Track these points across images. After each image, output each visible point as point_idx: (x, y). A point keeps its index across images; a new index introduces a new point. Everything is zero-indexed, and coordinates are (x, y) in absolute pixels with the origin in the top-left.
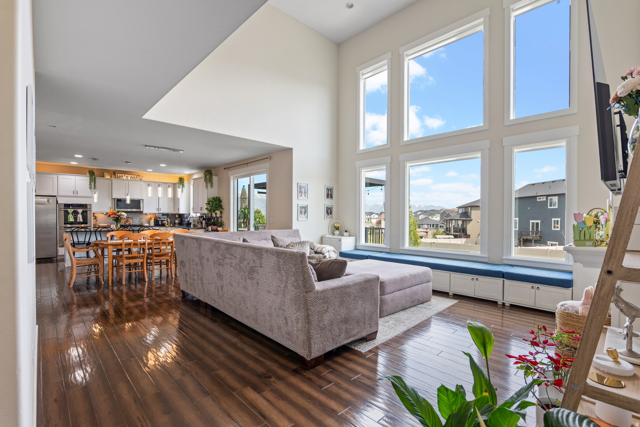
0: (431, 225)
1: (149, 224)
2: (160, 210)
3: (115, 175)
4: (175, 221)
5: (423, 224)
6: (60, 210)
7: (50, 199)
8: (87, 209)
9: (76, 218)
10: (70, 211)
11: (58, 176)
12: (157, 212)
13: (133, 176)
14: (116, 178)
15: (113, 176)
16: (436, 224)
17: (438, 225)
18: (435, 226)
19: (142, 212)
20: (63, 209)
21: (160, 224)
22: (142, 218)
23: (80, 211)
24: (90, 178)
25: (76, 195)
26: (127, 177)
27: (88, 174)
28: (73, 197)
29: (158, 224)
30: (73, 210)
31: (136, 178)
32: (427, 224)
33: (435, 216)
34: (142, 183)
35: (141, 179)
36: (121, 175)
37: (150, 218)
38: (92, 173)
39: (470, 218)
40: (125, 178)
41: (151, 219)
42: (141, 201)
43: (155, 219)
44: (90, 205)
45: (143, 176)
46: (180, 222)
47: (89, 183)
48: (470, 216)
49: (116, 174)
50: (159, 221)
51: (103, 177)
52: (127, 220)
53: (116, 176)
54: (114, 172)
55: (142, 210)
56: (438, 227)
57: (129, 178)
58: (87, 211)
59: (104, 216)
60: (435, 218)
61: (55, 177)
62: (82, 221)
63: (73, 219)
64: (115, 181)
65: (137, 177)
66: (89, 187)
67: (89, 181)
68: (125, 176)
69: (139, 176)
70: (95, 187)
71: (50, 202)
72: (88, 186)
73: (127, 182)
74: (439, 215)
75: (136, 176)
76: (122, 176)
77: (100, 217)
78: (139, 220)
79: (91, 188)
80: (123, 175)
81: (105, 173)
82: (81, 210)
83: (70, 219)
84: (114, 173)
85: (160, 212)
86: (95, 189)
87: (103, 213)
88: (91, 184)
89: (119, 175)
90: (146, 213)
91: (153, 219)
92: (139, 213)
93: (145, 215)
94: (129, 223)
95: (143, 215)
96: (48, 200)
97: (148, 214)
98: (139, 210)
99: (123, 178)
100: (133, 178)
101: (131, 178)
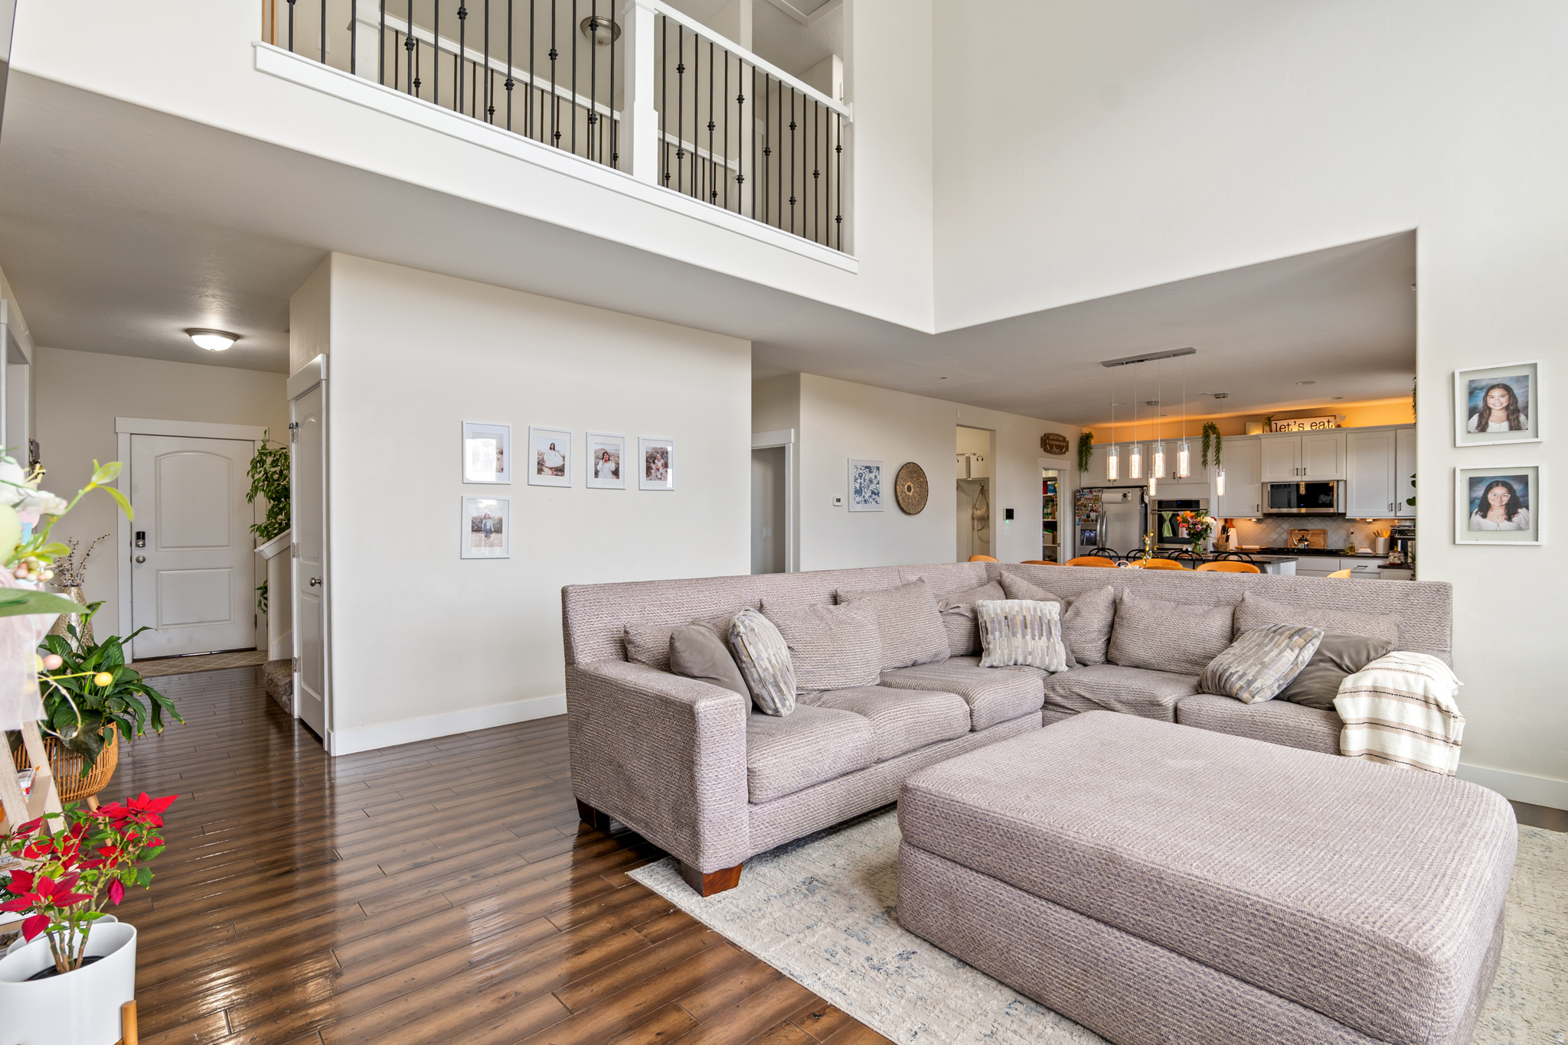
2: (1398, 508)
7: (1129, 493)
9: (1175, 532)
10: (1167, 515)
12: (1392, 515)
13: (1317, 420)
14: (1271, 431)
15: (1267, 428)
19: (1344, 514)
20: (1154, 512)
22: (1352, 533)
24: (1204, 442)
25: (1178, 482)
26: (1301, 425)
27: (1199, 434)
28: (1173, 485)
30: (1172, 512)
31: (1326, 424)
34: (1344, 435)
35: (1339, 426)
37: (1375, 531)
38: (1209, 431)
40: (1295, 428)
42: (1338, 486)
45: (1345, 416)
47: (1201, 453)
51: (1244, 433)
52: (1303, 537)
53: (1274, 426)
54: (1267, 418)
55: (1341, 510)
57: (1307, 427)
59: (1253, 525)
63: (1169, 534)
64: (1269, 440)
65: (1329, 422)
66: (1202, 461)
67: (1202, 449)
68: (1297, 424)
69: (1335, 416)
70: (1215, 459)
71: (1128, 500)
73: (1300, 439)
75: (1325, 420)
76: (1288, 425)
78: (1344, 537)
80: (1291, 422)
81: (1248, 423)
83: (1165, 532)
84: (1269, 420)
85: (1400, 514)
86: (1216, 463)
88: (1205, 455)
89: (1280, 423)
90: (1357, 518)
91: (1387, 535)
92: (1334, 518)
93: (1354, 524)
94: (1306, 543)
95: (1348, 525)
96: (1125, 496)
97: (1364, 520)
98: (1331, 510)
99: (1289, 430)
100: (1319, 426)
101: (1311, 426)
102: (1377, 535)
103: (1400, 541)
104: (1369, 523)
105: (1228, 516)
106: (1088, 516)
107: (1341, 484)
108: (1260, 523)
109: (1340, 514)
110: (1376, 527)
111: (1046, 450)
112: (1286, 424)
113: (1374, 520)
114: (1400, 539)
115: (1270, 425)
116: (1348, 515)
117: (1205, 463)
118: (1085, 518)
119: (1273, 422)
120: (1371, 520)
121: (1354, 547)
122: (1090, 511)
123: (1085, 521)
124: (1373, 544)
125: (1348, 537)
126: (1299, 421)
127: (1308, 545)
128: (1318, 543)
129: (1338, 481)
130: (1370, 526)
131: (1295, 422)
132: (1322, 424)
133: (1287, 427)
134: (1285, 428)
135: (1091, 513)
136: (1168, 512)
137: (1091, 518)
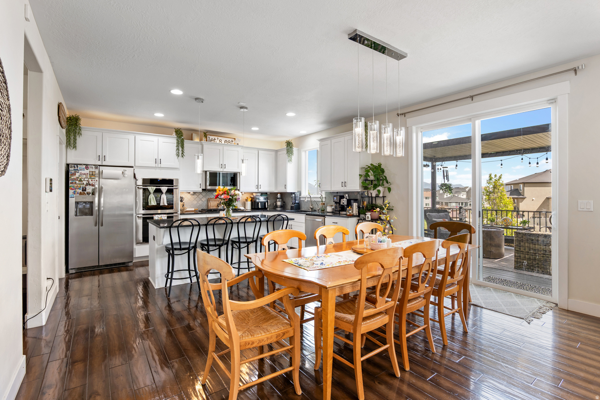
0: (459, 203)
1: (245, 208)
2: (259, 187)
3: (206, 137)
4: (276, 204)
5: (451, 202)
6: (138, 188)
8: (173, 187)
10: (151, 189)
11: (135, 137)
12: (256, 191)
13: (228, 139)
14: (207, 141)
15: (204, 139)
16: (465, 203)
17: (467, 203)
18: (464, 204)
20: (142, 187)
21: (260, 207)
23: (164, 189)
24: (177, 140)
25: (159, 166)
26: (220, 141)
27: (174, 134)
28: (155, 168)
29: (256, 207)
30: (155, 188)
31: (231, 142)
32: (456, 202)
33: (461, 194)
34: (239, 149)
35: (238, 144)
36: (213, 137)
37: (246, 198)
38: (179, 133)
39: (522, 196)
40: (218, 142)
41: (247, 200)
42: (238, 174)
43: (251, 201)
44: (177, 180)
46: (282, 205)
47: (175, 148)
48: (522, 194)
49: (208, 136)
50: (259, 203)
51: (192, 140)
53: (208, 138)
54: (204, 133)
55: (239, 188)
56: (467, 205)
57: (223, 142)
58: (173, 189)
59: (191, 196)
60: (461, 195)
61: (131, 137)
62: (166, 204)
64: (207, 146)
66: (175, 153)
67: (176, 145)
69: (235, 139)
70: (182, 153)
71: (125, 175)
72: (174, 151)
73: (221, 148)
74: (465, 193)
75: (231, 140)
77: (187, 198)
79: (178, 155)
81: (194, 134)
82: (165, 187)
83: (151, 202)
84: (206, 134)
85: (259, 190)
86: (183, 156)
87: (190, 193)
88: (178, 149)
89: (211, 137)
91: (249, 200)
96: (123, 173)
99: (215, 142)
100: (228, 142)
101: (225, 142)
113: (247, 193)
122: (86, 185)
126: (220, 138)
131: (218, 138)
132: (229, 142)
133: (214, 140)
134: (213, 141)
135: (87, 187)
136: (152, 187)
137: (87, 191)
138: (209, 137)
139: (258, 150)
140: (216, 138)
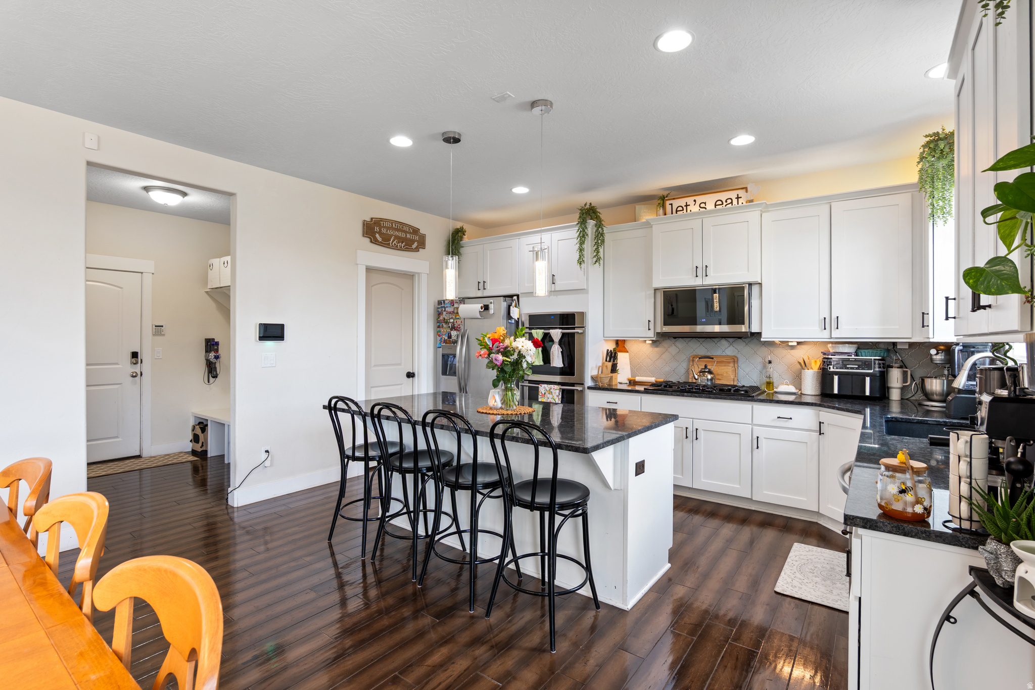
2: (833, 325)
7: (491, 303)
8: (574, 328)
10: (537, 334)
11: (519, 241)
12: (824, 336)
13: (723, 196)
14: (666, 215)
15: (658, 212)
19: (759, 335)
22: (770, 362)
23: (556, 334)
25: (552, 289)
26: (703, 206)
27: (573, 219)
30: (544, 331)
31: (735, 202)
35: (754, 200)
36: (682, 202)
40: (695, 209)
44: (582, 314)
50: (834, 377)
52: (706, 367)
53: (668, 208)
54: (657, 197)
55: (755, 329)
57: (711, 208)
58: (573, 334)
61: (515, 243)
62: (561, 366)
64: (663, 227)
65: (738, 198)
66: (577, 258)
68: (698, 204)
69: (746, 188)
70: (596, 256)
73: (704, 221)
75: (733, 194)
76: (687, 206)
78: (759, 367)
81: (637, 207)
82: (559, 330)
84: (662, 199)
85: (836, 334)
88: (581, 249)
89: (677, 203)
90: (777, 340)
91: (816, 366)
92: (747, 340)
93: (772, 349)
94: (709, 377)
95: (764, 350)
96: (486, 308)
97: (785, 344)
98: (743, 329)
99: (689, 211)
100: (725, 204)
101: (716, 205)
102: (804, 365)
103: (836, 378)
104: (793, 347)
105: (620, 335)
106: (450, 337)
107: (755, 289)
108: (657, 347)
109: (753, 334)
110: (801, 354)
111: (374, 241)
112: (683, 204)
113: (799, 343)
114: (836, 373)
115: (664, 206)
116: (763, 335)
117: (581, 261)
118: (446, 338)
119: (668, 203)
120: (795, 344)
121: (773, 383)
122: (451, 330)
123: (445, 341)
124: (797, 380)
125: (765, 367)
126: (700, 199)
127: (711, 380)
128: (726, 376)
129: (750, 285)
130: (793, 352)
131: (695, 201)
132: (729, 201)
133: (685, 208)
134: (683, 210)
135: (452, 332)
136: (538, 330)
137: (452, 339)
138: (671, 204)
139: (829, 200)
140: (690, 200)
